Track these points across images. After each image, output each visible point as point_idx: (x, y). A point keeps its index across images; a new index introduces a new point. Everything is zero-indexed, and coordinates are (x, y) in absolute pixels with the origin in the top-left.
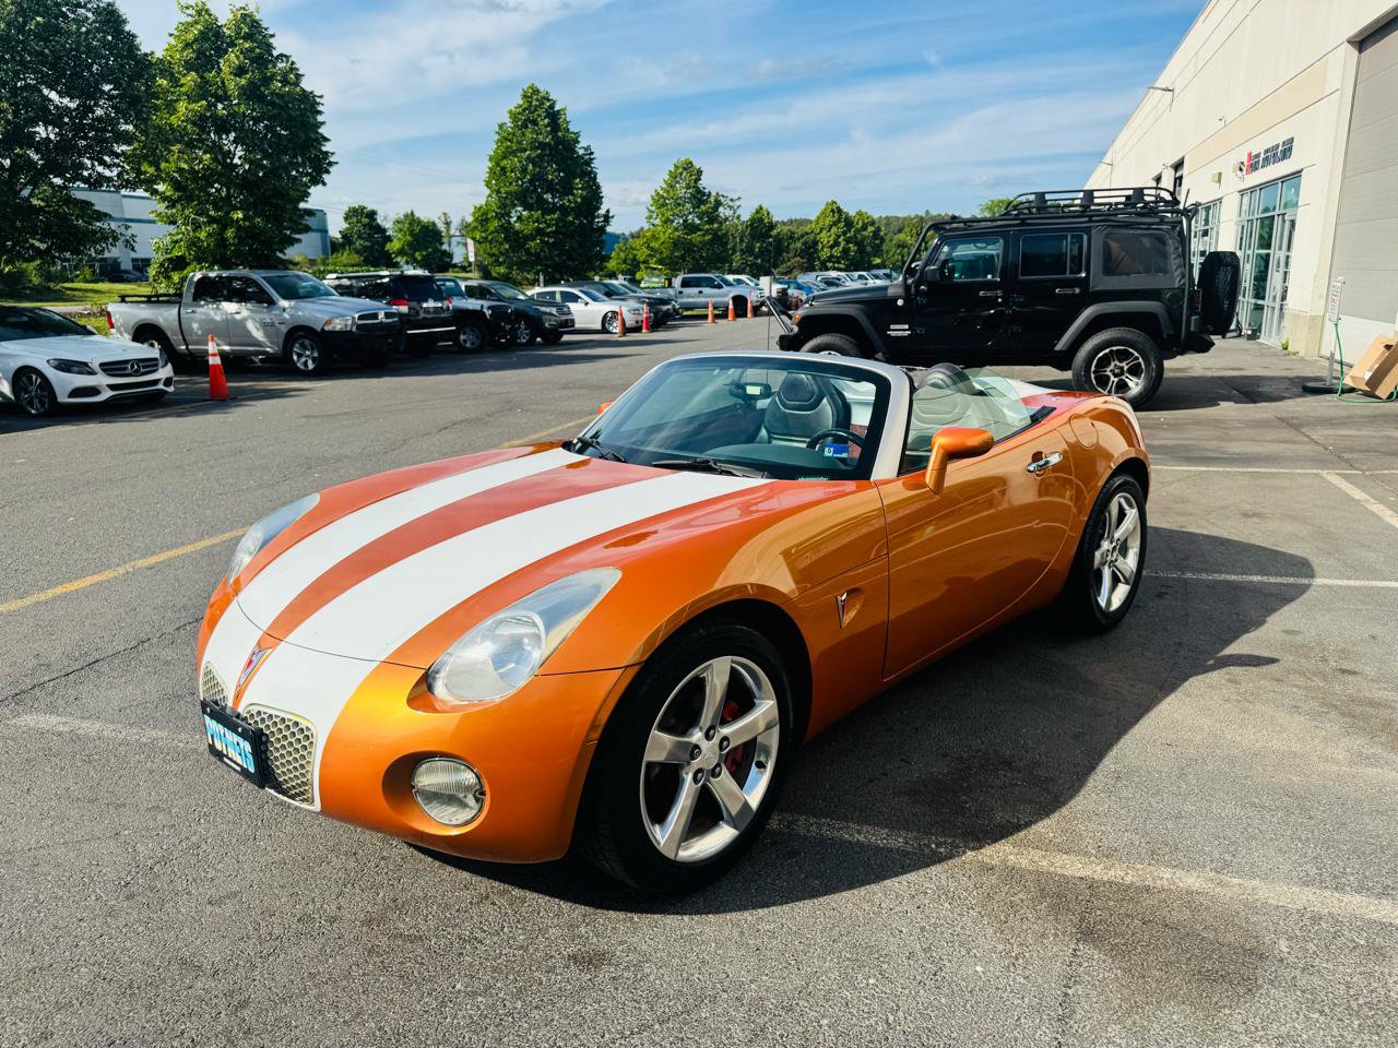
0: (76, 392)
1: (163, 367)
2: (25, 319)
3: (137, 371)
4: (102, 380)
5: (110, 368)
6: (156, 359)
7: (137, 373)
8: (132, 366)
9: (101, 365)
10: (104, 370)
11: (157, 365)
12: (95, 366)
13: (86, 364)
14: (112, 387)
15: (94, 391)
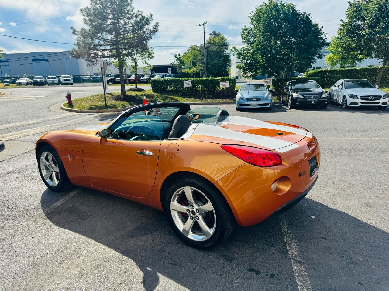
0: (352, 103)
1: (383, 98)
2: (359, 83)
3: (372, 99)
4: (359, 101)
5: (362, 98)
6: (381, 96)
7: (371, 100)
8: (370, 98)
9: (360, 96)
10: (360, 98)
11: (381, 98)
12: (359, 97)
13: (357, 96)
14: (362, 103)
15: (357, 103)
